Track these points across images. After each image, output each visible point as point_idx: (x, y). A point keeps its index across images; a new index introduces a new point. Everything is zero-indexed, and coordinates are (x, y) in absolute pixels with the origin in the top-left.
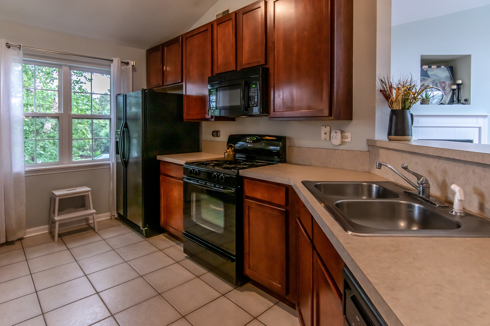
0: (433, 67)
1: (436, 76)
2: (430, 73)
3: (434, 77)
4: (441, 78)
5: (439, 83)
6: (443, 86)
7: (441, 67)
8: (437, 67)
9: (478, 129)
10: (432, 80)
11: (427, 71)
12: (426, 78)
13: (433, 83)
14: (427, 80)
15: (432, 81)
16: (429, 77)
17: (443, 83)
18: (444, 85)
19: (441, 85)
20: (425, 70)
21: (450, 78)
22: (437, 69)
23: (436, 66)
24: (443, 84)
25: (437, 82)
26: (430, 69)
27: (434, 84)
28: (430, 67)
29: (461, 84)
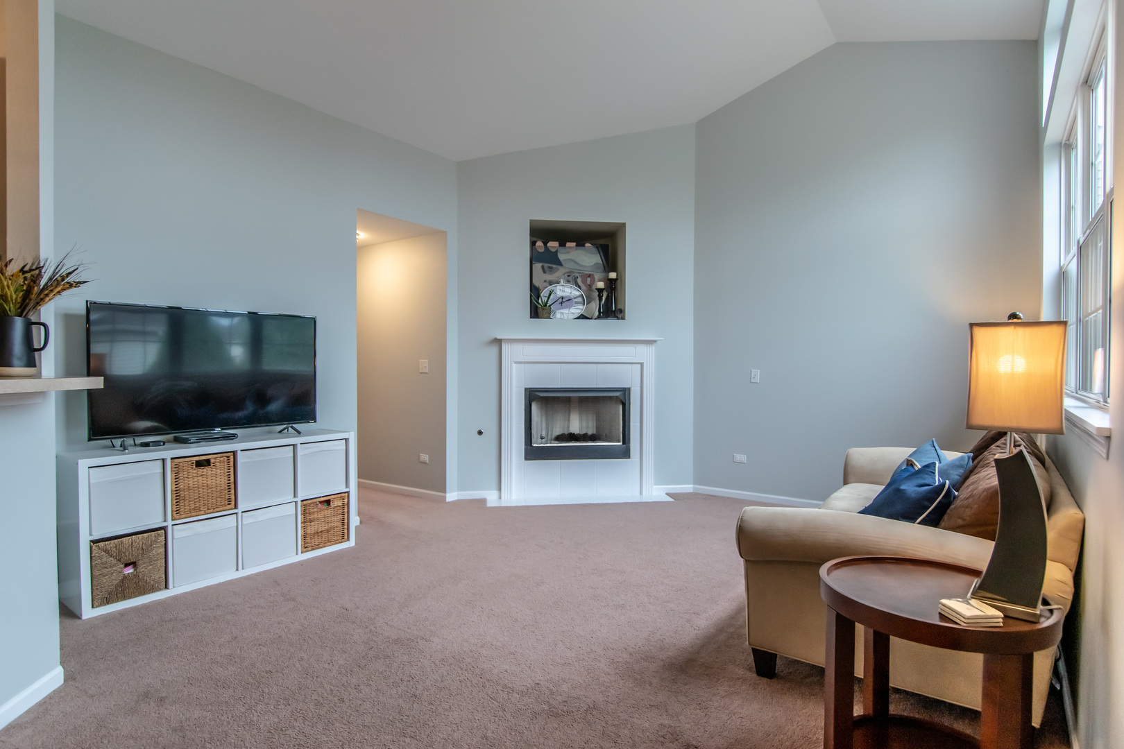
0: (568, 244)
1: (576, 262)
2: (562, 257)
3: (572, 266)
4: (584, 266)
5: (581, 276)
6: (588, 282)
7: (584, 246)
8: (577, 246)
9: (639, 366)
10: (567, 270)
11: (557, 252)
12: (554, 266)
13: (569, 276)
14: (558, 269)
15: (566, 273)
16: (560, 264)
17: (589, 277)
18: (591, 281)
19: (584, 282)
20: (553, 250)
21: (603, 267)
22: (576, 249)
23: (575, 244)
24: (589, 279)
25: (577, 275)
26: (561, 249)
27: (570, 278)
28: (562, 244)
29: (615, 280)
